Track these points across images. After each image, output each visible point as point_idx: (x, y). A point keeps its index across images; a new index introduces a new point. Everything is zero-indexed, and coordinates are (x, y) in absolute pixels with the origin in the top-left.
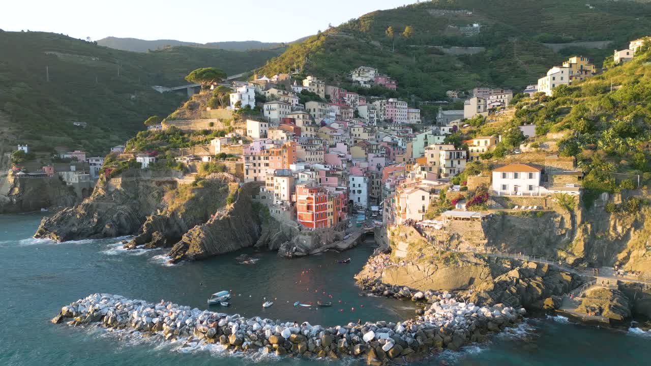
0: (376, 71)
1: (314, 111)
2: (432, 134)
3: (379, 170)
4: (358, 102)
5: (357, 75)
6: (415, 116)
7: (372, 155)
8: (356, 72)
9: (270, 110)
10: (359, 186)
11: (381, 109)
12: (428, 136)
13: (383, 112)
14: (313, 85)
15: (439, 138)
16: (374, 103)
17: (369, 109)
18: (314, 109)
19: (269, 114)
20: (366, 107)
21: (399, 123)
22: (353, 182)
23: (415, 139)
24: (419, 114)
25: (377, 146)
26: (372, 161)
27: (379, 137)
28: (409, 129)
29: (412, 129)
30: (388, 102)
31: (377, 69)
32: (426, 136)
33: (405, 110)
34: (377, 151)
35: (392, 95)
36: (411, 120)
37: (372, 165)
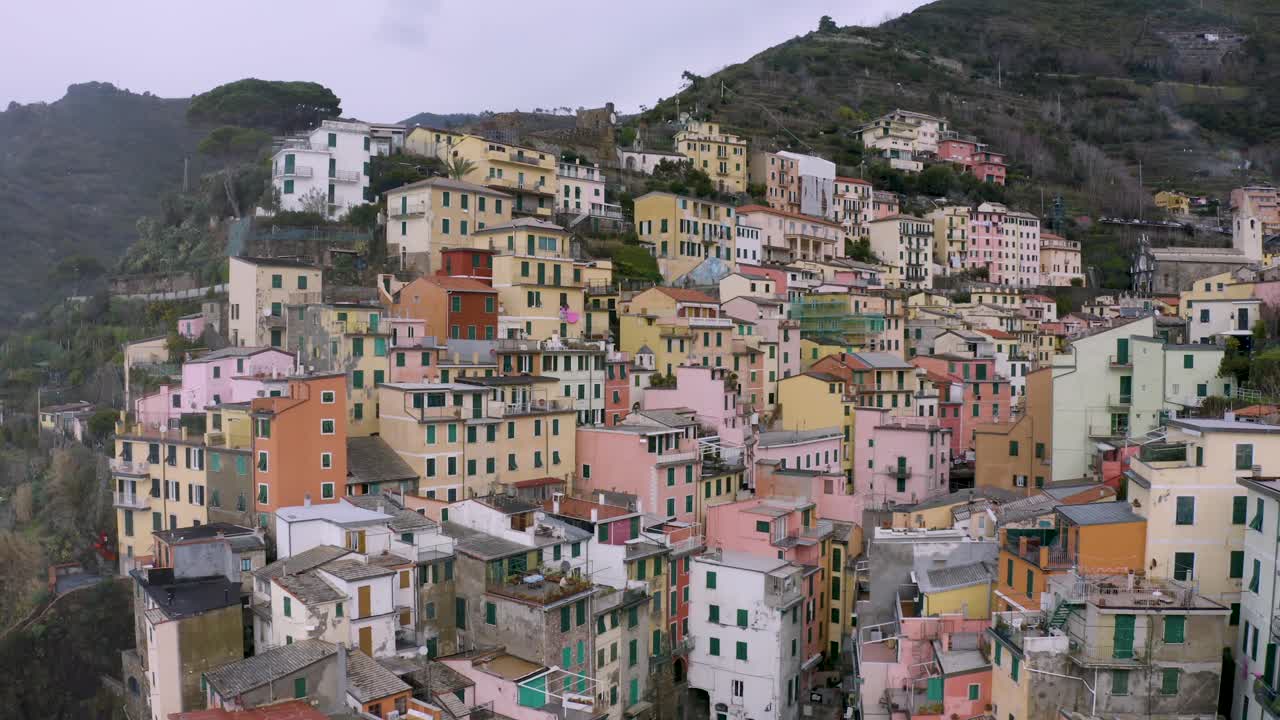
0: (941, 125)
1: (664, 230)
2: (1155, 339)
3: (901, 488)
4: (870, 213)
5: (880, 132)
6: (1066, 266)
7: (874, 418)
8: (877, 124)
9: (405, 216)
10: (742, 619)
11: (950, 236)
12: (1136, 350)
13: (957, 247)
14: (703, 148)
15: (1189, 362)
16: (929, 216)
17: (904, 234)
18: (664, 223)
19: (404, 232)
20: (895, 227)
21: (1011, 282)
22: (713, 597)
23: (1067, 360)
24: (1079, 255)
25: (901, 375)
26: (871, 443)
27: (918, 333)
28: (1045, 305)
29: (1054, 306)
30: (974, 214)
31: (943, 120)
32: (1123, 345)
33: (1031, 241)
34: (901, 399)
35: (991, 194)
36: (1053, 274)
37: (871, 464)
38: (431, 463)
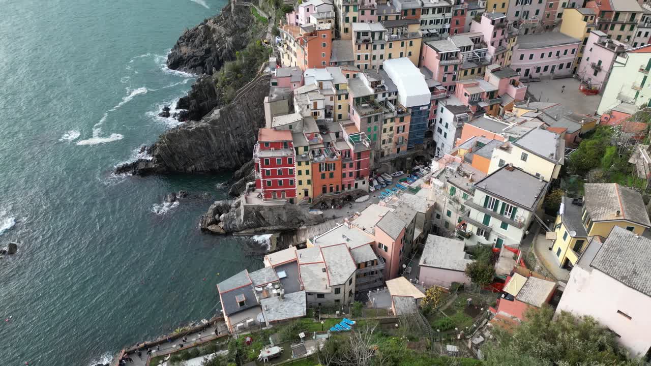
10: (447, 126)
37: (588, 60)
38: (359, 56)
